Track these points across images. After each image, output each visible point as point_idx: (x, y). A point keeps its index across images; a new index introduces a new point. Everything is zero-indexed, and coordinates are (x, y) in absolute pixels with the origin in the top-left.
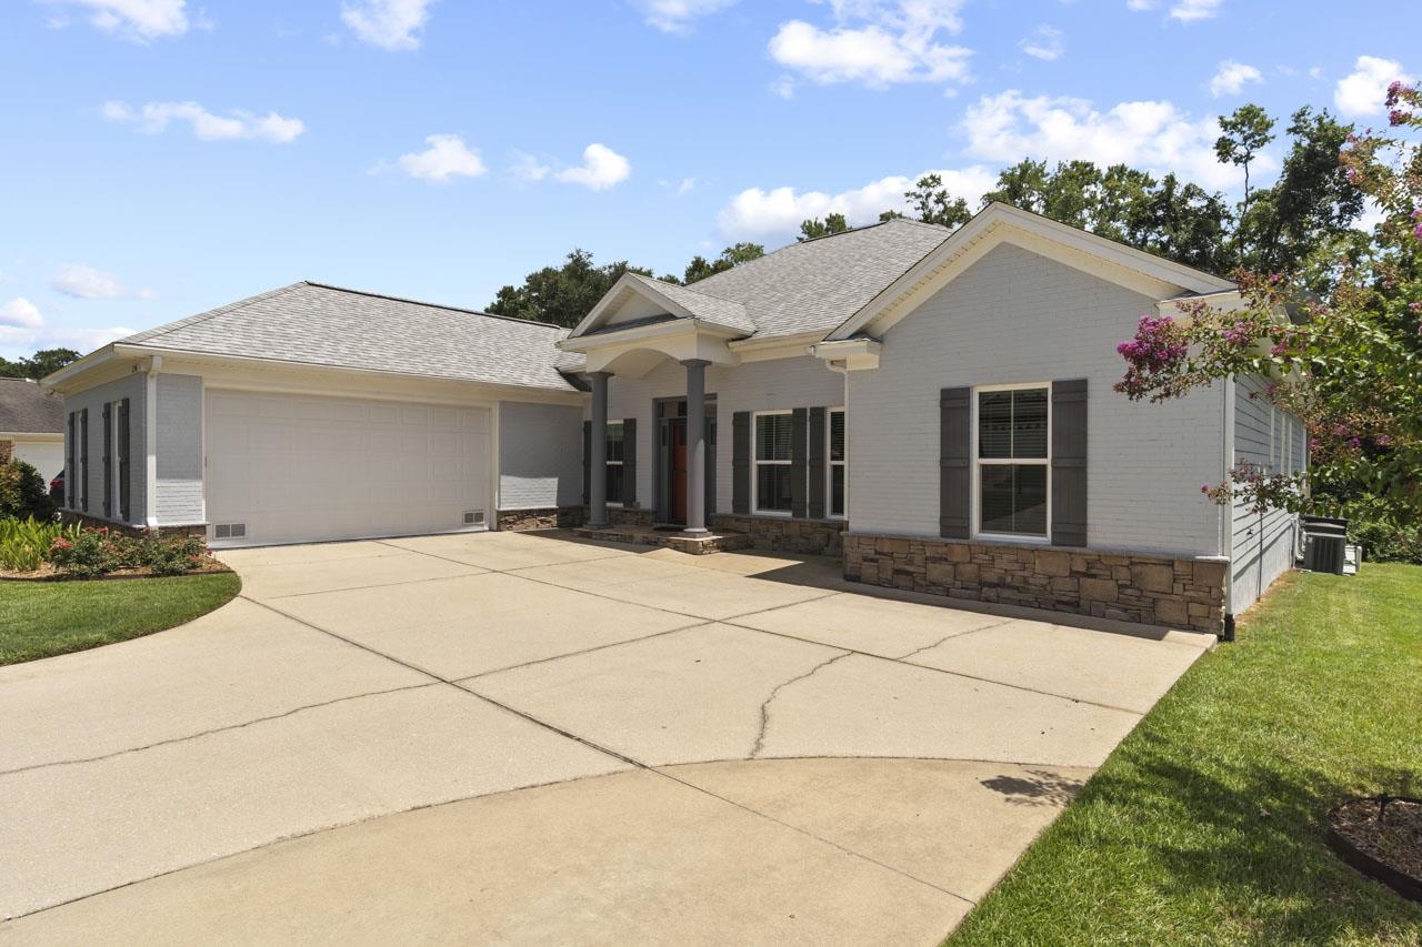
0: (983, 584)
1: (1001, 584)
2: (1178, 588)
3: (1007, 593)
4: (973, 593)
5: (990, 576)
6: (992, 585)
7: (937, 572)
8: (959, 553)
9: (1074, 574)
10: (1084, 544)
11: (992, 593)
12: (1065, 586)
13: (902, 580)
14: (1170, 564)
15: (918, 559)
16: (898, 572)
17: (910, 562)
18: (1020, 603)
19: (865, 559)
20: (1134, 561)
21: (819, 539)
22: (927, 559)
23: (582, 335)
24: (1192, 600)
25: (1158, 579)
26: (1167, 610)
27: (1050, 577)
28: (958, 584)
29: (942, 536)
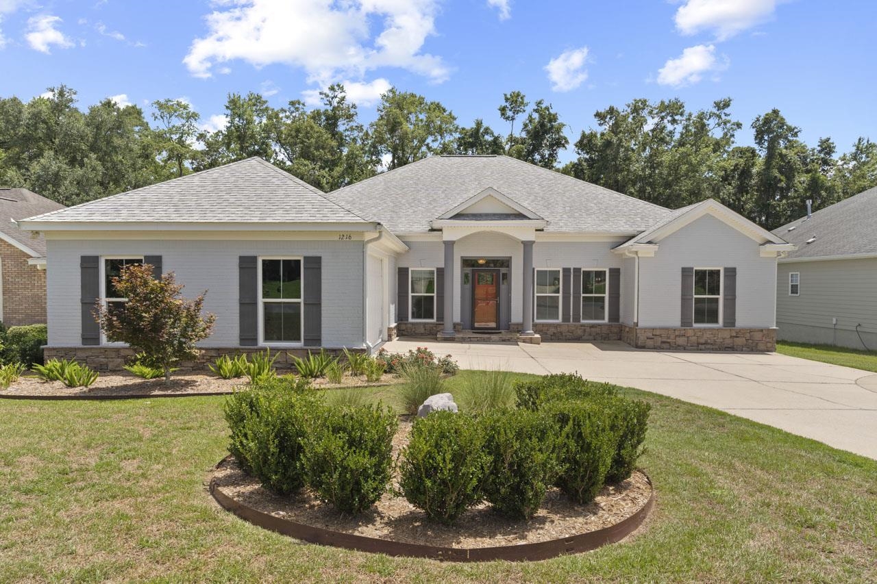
0: (699, 344)
1: (706, 343)
2: (764, 339)
3: (708, 346)
4: (695, 348)
5: (702, 341)
6: (702, 344)
7: (681, 341)
8: (690, 333)
9: (731, 337)
10: (734, 326)
11: (703, 347)
12: (728, 342)
13: (665, 346)
14: (762, 331)
15: (672, 337)
16: (663, 342)
17: (669, 338)
18: (713, 349)
19: (647, 338)
20: (751, 331)
21: (579, 332)
22: (676, 336)
23: (451, 218)
24: (768, 342)
25: (758, 336)
26: (761, 346)
27: (724, 339)
28: (689, 345)
29: (682, 326)
